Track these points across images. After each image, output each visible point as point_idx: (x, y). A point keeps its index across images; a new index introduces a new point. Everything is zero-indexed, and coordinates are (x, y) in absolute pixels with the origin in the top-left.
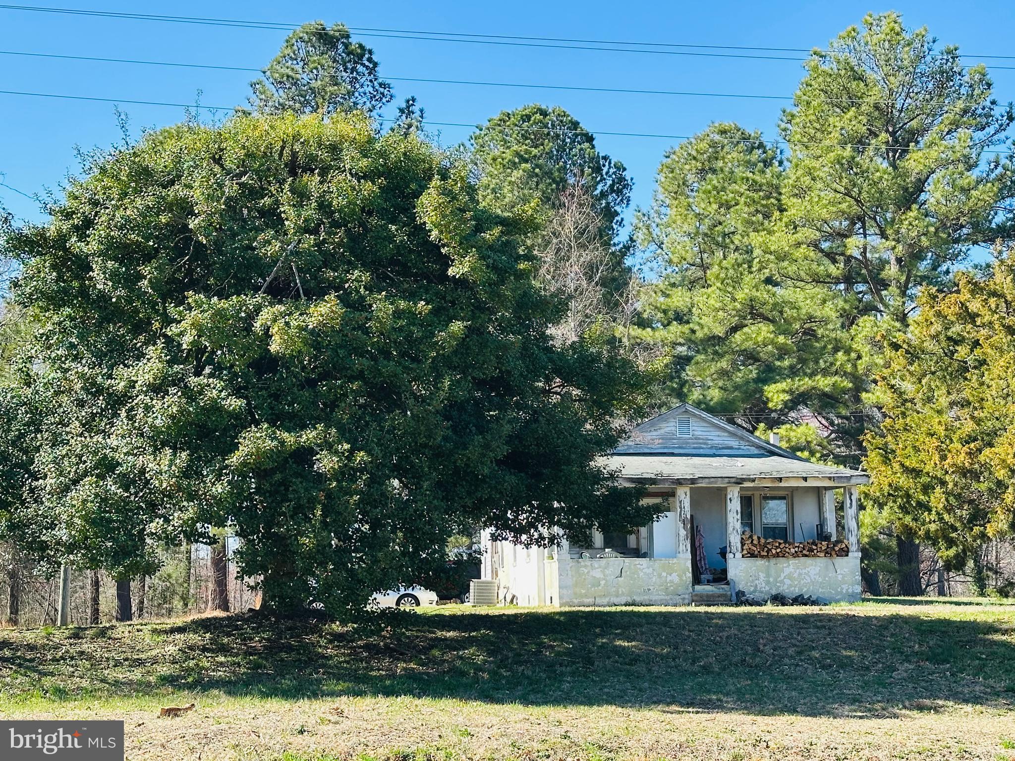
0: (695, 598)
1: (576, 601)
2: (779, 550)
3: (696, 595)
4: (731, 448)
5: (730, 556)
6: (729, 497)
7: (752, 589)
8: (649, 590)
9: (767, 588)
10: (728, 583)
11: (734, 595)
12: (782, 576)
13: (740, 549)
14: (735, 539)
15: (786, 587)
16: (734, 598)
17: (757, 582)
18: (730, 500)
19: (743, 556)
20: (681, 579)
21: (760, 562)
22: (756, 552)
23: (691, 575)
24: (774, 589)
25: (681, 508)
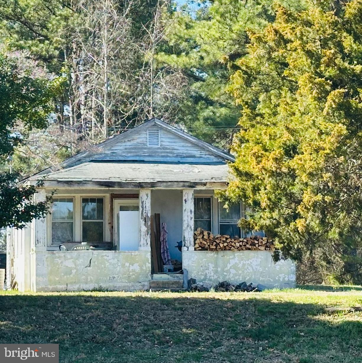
0: (152, 285)
1: (50, 287)
2: (225, 244)
3: (153, 282)
4: (194, 157)
5: (184, 249)
6: (184, 199)
7: (203, 277)
8: (114, 278)
9: (216, 277)
10: (182, 273)
11: (186, 282)
12: (229, 266)
13: (192, 243)
14: (188, 235)
15: (232, 275)
16: (186, 285)
17: (207, 271)
18: (186, 201)
19: (195, 249)
20: (141, 269)
21: (210, 255)
22: (207, 246)
23: (150, 265)
24: (221, 277)
25: (143, 207)
